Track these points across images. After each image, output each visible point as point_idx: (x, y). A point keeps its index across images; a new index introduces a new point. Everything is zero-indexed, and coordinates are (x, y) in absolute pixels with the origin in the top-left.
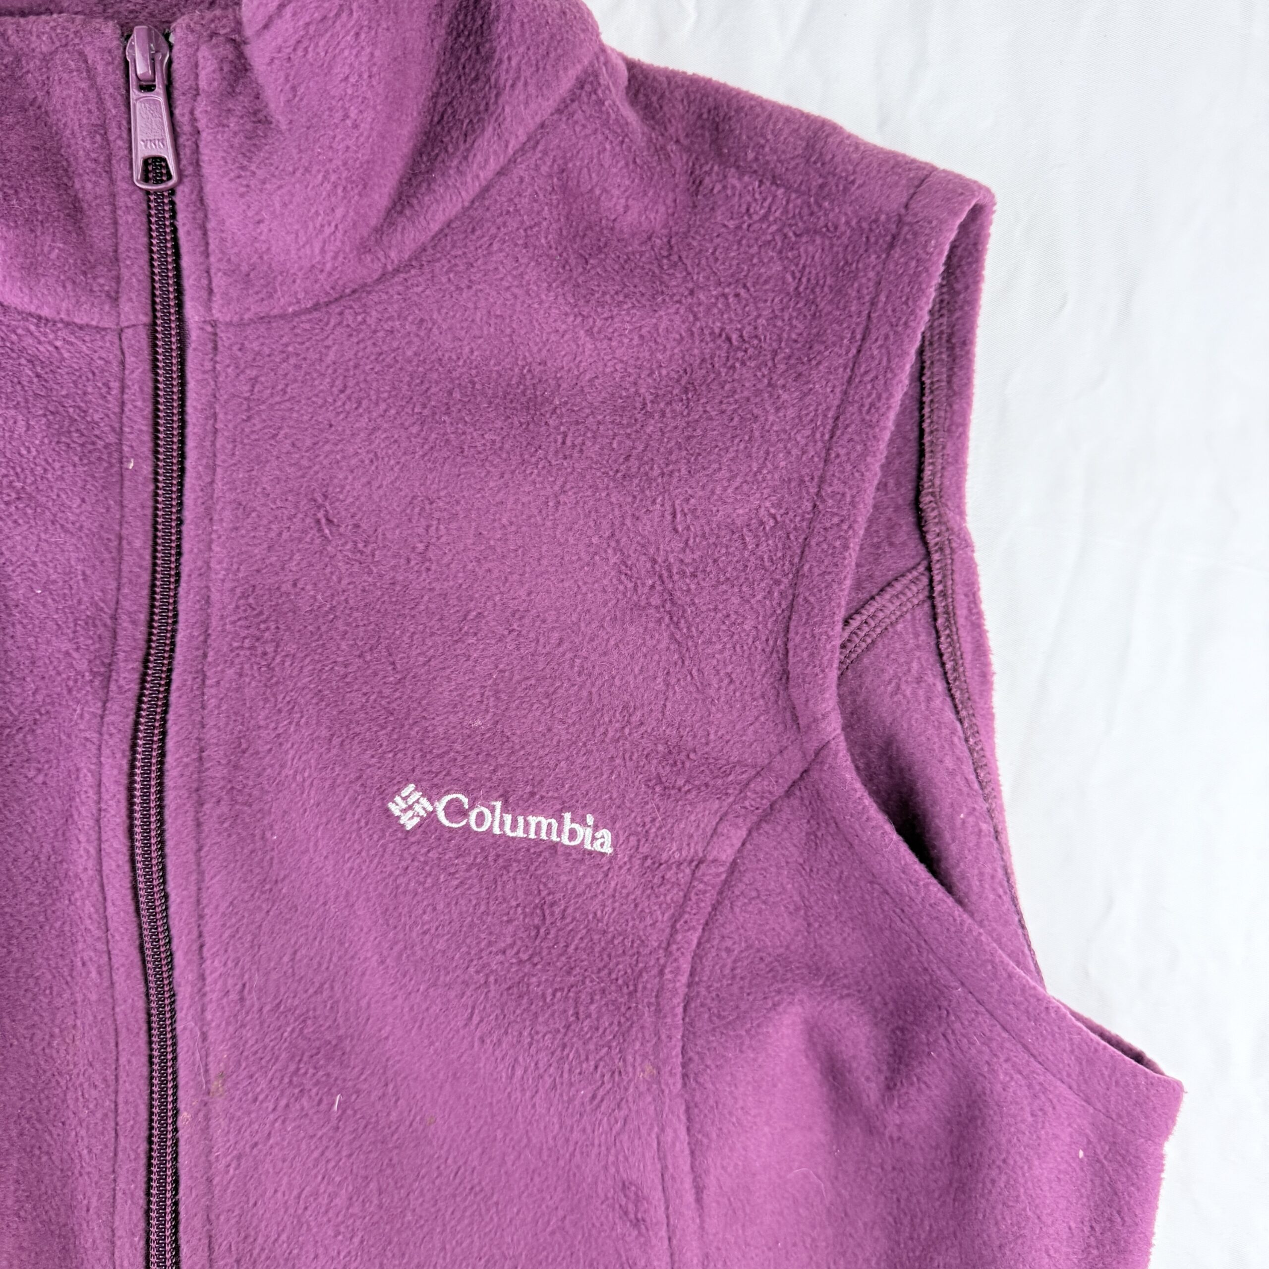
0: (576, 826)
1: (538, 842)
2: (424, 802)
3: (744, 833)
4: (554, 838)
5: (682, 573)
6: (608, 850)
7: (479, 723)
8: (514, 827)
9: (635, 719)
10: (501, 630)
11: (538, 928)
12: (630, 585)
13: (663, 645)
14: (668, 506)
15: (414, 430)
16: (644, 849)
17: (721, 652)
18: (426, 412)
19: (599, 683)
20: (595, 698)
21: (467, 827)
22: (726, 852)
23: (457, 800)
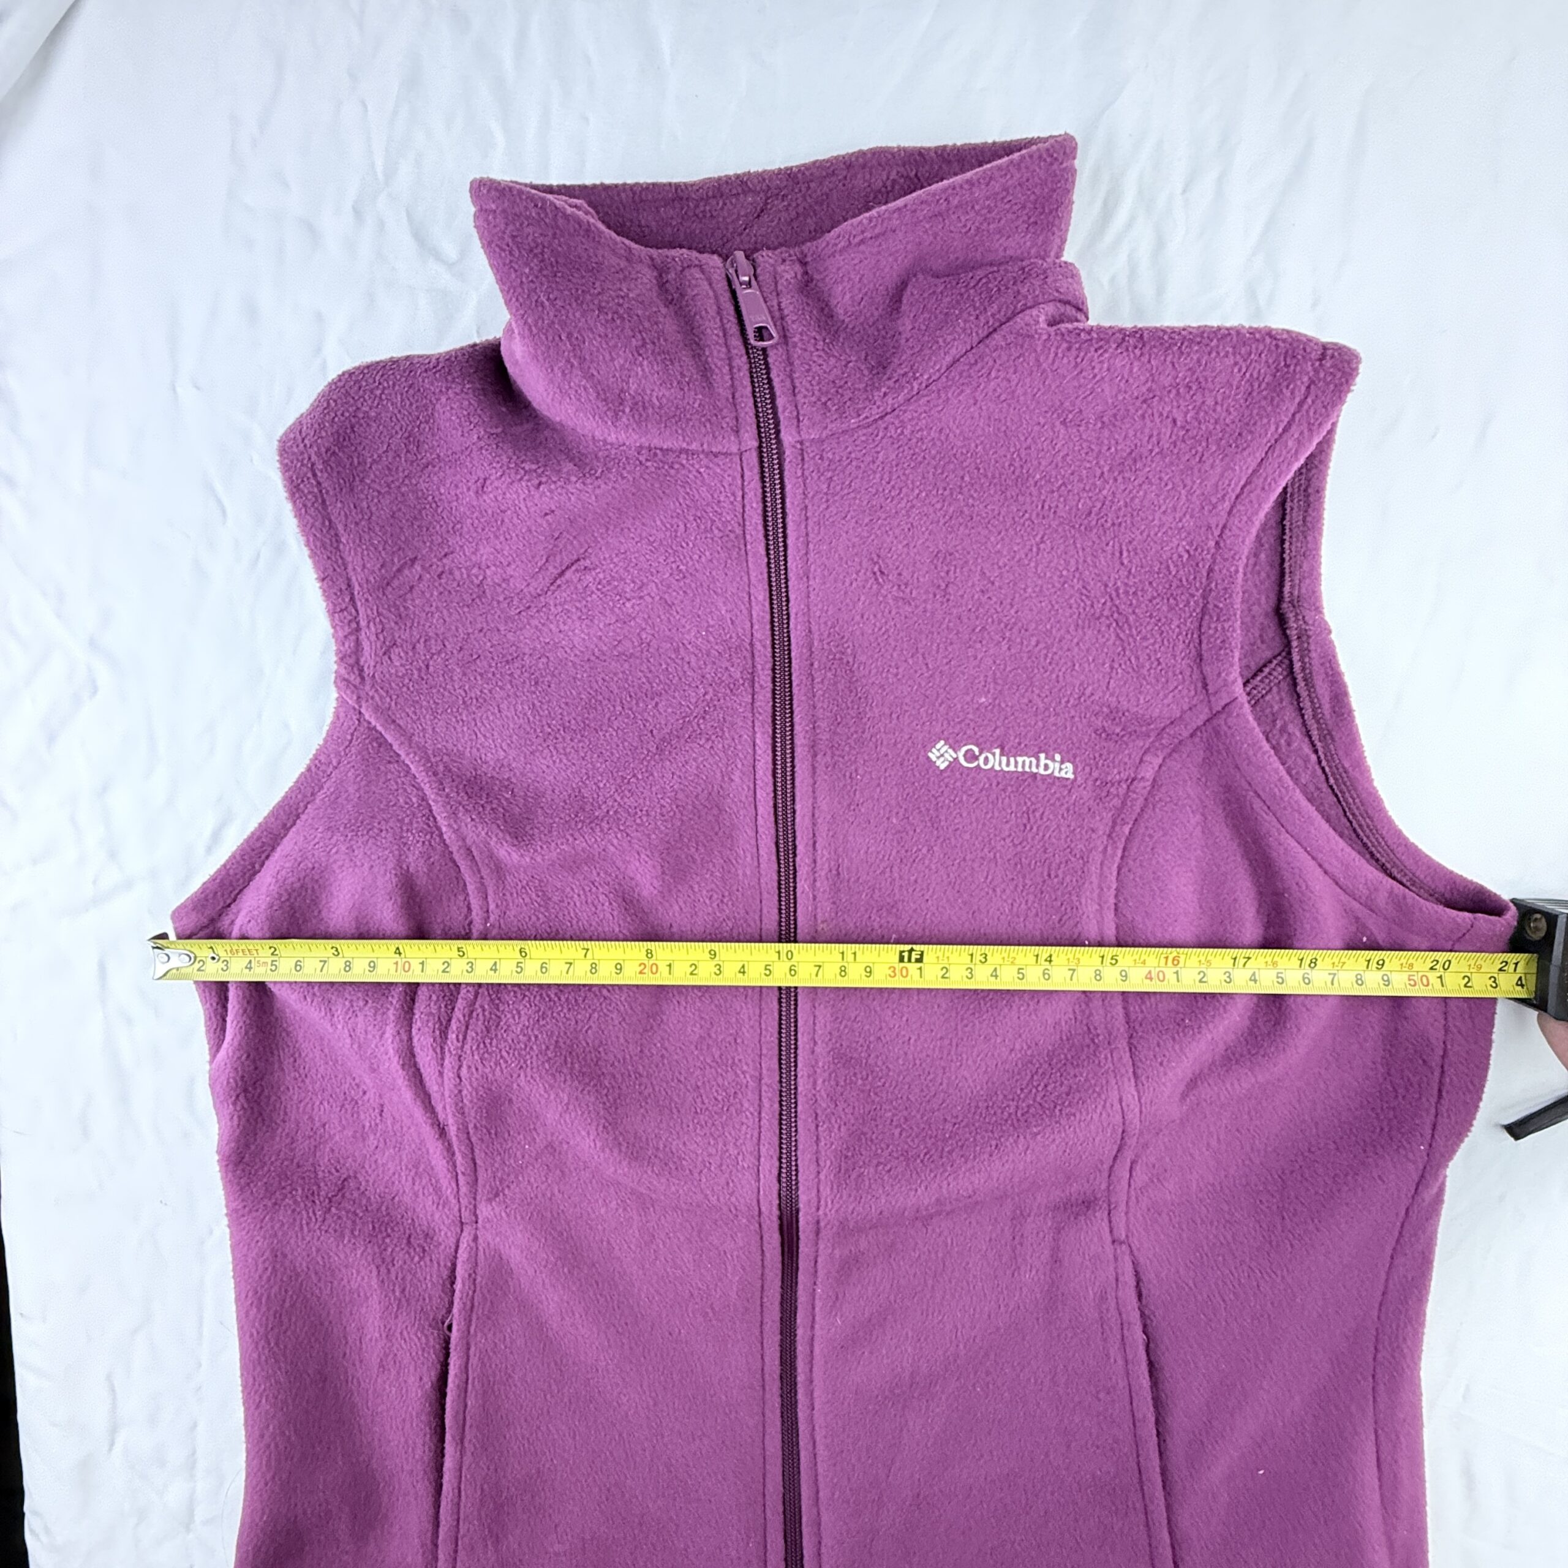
0: (1049, 762)
1: (1024, 773)
2: (951, 751)
3: (1160, 760)
4: (1034, 770)
5: (1126, 593)
6: (1071, 776)
7: (983, 700)
8: (1008, 764)
9: (1088, 692)
10: (997, 637)
11: (1025, 826)
12: (1088, 603)
13: (1111, 642)
14: (1117, 547)
15: (938, 506)
16: (1095, 774)
17: (1153, 644)
18: (947, 493)
19: (1063, 669)
20: (1061, 679)
21: (978, 766)
22: (1148, 773)
23: (971, 750)
